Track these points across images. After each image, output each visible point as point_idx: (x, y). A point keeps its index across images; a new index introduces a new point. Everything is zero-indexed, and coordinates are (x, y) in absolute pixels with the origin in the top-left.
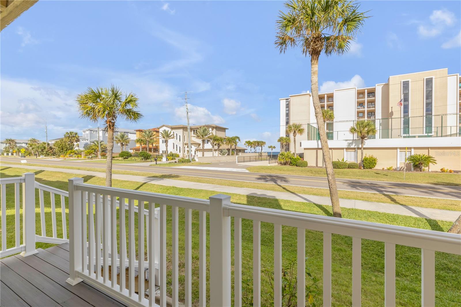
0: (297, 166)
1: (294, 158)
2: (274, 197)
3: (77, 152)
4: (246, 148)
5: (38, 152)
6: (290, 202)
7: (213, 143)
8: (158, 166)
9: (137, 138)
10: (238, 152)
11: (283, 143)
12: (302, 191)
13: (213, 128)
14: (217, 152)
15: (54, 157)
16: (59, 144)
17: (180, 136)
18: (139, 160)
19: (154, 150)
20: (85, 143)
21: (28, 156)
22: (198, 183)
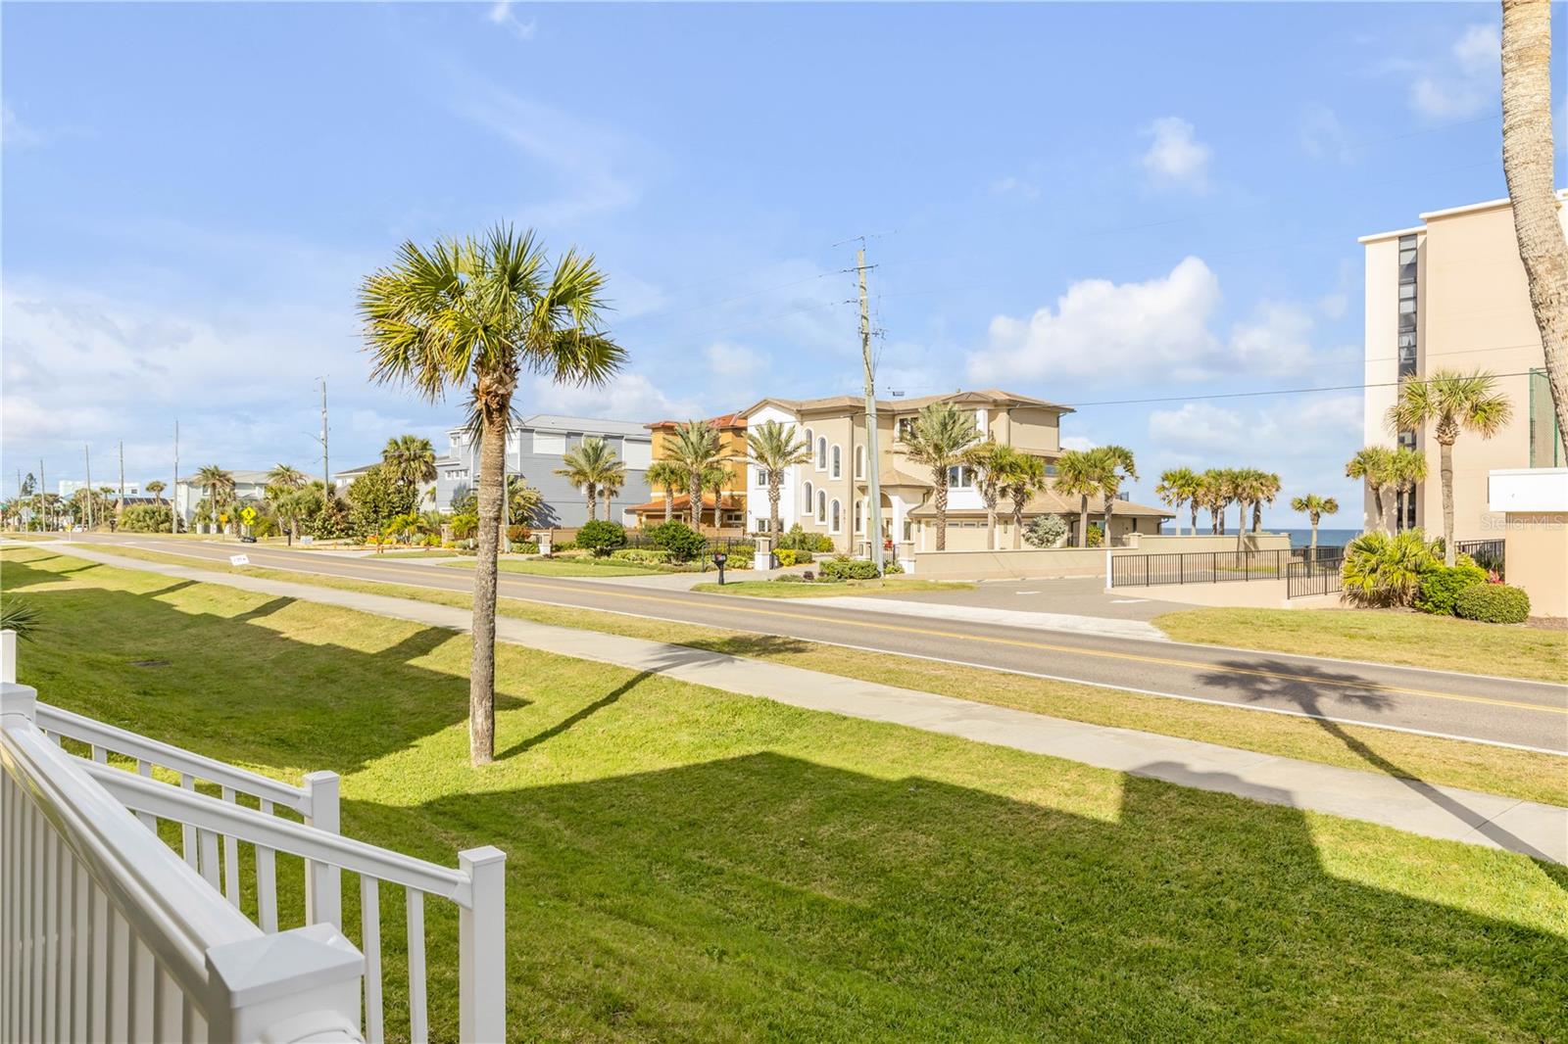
0: (1458, 615)
1: (1441, 567)
2: (1286, 794)
3: (425, 524)
4: (1165, 510)
5: (297, 521)
6: (1377, 839)
7: (992, 484)
8: (726, 592)
9: (655, 462)
10: (1126, 531)
11: (1380, 484)
12: (1471, 770)
13: (995, 407)
14: (1013, 527)
15: (349, 541)
16: (366, 490)
17: (837, 449)
18: (656, 561)
19: (725, 517)
20: (456, 486)
21: (266, 535)
22: (885, 688)
